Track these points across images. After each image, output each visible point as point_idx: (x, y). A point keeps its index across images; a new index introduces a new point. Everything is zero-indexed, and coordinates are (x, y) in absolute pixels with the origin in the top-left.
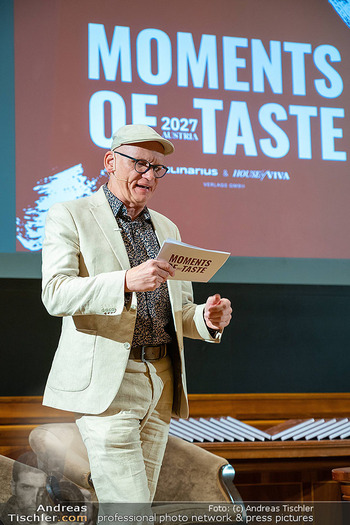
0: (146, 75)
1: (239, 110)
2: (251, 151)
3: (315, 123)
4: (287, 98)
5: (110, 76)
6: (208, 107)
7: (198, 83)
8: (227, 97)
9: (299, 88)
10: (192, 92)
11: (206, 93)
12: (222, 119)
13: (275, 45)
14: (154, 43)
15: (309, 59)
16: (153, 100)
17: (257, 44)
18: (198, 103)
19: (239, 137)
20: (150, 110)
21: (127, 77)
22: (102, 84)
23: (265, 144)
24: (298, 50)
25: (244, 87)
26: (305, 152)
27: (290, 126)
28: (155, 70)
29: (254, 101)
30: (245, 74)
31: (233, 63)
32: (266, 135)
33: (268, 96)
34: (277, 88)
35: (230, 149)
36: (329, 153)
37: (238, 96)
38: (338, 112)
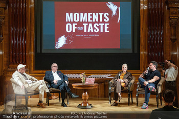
0: (75, 20)
1: (90, 25)
2: (92, 31)
3: (104, 26)
4: (99, 22)
5: (69, 21)
6: (85, 25)
7: (84, 21)
8: (88, 23)
9: (101, 20)
10: (83, 22)
11: (85, 22)
12: (87, 26)
13: (97, 14)
14: (76, 15)
15: (103, 15)
16: (76, 24)
17: (94, 14)
18: (83, 24)
19: (90, 29)
20: (76, 26)
21: (72, 21)
22: (68, 22)
23: (95, 30)
24: (101, 14)
26: (102, 31)
27: (99, 27)
28: (77, 20)
29: (93, 23)
30: (92, 19)
31: (90, 17)
33: (96, 22)
35: (89, 31)
36: (106, 31)
37: (90, 23)
38: (108, 24)
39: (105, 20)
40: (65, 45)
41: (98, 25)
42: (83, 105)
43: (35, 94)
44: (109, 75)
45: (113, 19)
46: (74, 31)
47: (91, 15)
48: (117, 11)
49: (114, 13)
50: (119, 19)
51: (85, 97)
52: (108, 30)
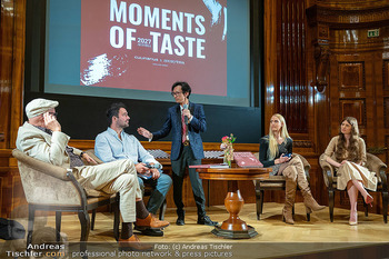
0: (132, 21)
1: (167, 37)
2: (171, 53)
3: (195, 44)
4: (185, 34)
5: (118, 20)
6: (156, 35)
7: (152, 26)
8: (163, 32)
9: (189, 31)
10: (150, 29)
11: (155, 30)
12: (160, 40)
13: (181, 14)
14: (135, 9)
15: (193, 20)
16: (134, 31)
17: (174, 13)
18: (151, 33)
19: (166, 47)
20: (133, 35)
21: (125, 21)
22: (116, 23)
24: (189, 16)
25: (169, 28)
26: (190, 55)
27: (185, 44)
28: (135, 20)
29: (173, 34)
30: (169, 24)
31: (165, 19)
32: (177, 47)
33: (178, 33)
34: (181, 30)
35: (163, 51)
36: (199, 55)
37: (167, 32)
38: (204, 41)
39: (197, 30)
40: (105, 78)
45: (213, 31)
46: (129, 47)
47: (168, 15)
50: (225, 33)
52: (203, 53)
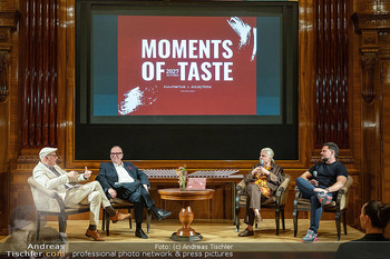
0: (161, 55)
1: (194, 65)
2: (198, 79)
3: (222, 68)
4: (212, 60)
5: (149, 56)
6: (183, 65)
7: (179, 57)
8: (189, 61)
9: (216, 56)
10: (178, 60)
11: (182, 60)
12: (187, 69)
13: (208, 42)
14: (164, 44)
15: (220, 45)
16: (163, 63)
17: (201, 41)
18: (179, 64)
19: (194, 74)
20: (162, 67)
21: (155, 56)
22: (147, 59)
23: (203, 76)
24: (216, 43)
25: (196, 57)
26: (217, 78)
28: (164, 54)
29: (199, 62)
30: (196, 53)
31: (192, 49)
32: (204, 73)
33: (205, 59)
34: (208, 56)
35: (190, 79)
36: (226, 78)
37: (193, 60)
38: (231, 64)
39: (224, 54)
40: (139, 107)
41: (209, 66)
42: (181, 234)
43: (80, 211)
44: (234, 171)
45: (241, 53)
46: (159, 78)
47: (195, 45)
48: (250, 37)
49: (244, 40)
50: (254, 53)
51: (187, 217)
52: (230, 75)
